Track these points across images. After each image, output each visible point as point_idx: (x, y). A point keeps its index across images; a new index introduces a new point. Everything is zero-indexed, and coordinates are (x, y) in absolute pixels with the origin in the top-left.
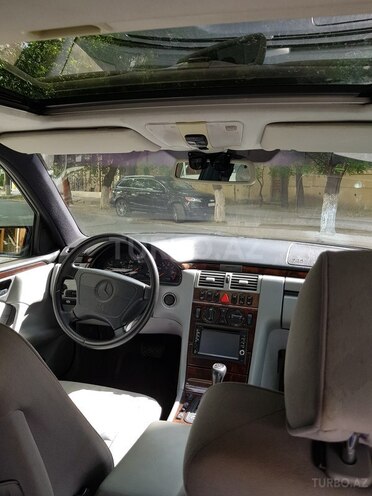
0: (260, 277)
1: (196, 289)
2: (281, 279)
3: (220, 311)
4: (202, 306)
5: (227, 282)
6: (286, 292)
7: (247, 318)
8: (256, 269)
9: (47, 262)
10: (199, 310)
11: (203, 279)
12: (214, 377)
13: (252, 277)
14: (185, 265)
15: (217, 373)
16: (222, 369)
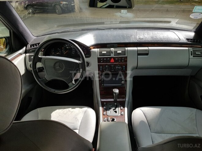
0: (126, 48)
1: (98, 58)
2: (135, 48)
3: (111, 66)
4: (102, 65)
5: (112, 53)
6: (139, 54)
7: (123, 68)
8: (124, 45)
9: (21, 54)
10: (101, 67)
11: (101, 53)
12: (114, 94)
13: (123, 49)
14: (91, 47)
15: (115, 93)
16: (117, 91)
